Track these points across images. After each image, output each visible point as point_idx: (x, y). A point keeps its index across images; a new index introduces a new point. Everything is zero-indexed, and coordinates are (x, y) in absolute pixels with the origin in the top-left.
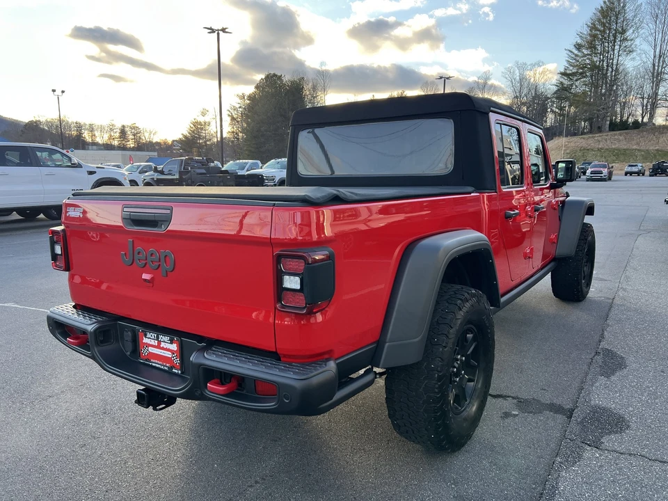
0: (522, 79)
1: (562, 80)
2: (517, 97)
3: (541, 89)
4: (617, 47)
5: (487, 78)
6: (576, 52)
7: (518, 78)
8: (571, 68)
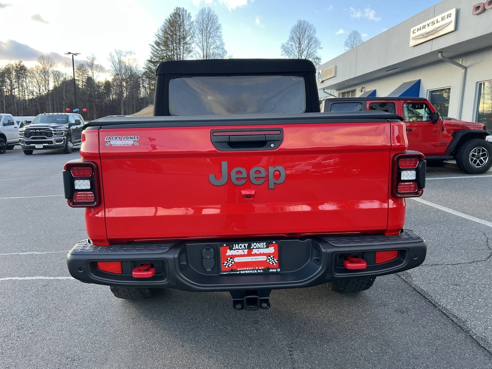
0: (120, 62)
1: (149, 65)
2: (117, 74)
3: (134, 70)
4: (181, 48)
5: (93, 59)
6: (157, 47)
7: (117, 61)
8: (155, 58)
